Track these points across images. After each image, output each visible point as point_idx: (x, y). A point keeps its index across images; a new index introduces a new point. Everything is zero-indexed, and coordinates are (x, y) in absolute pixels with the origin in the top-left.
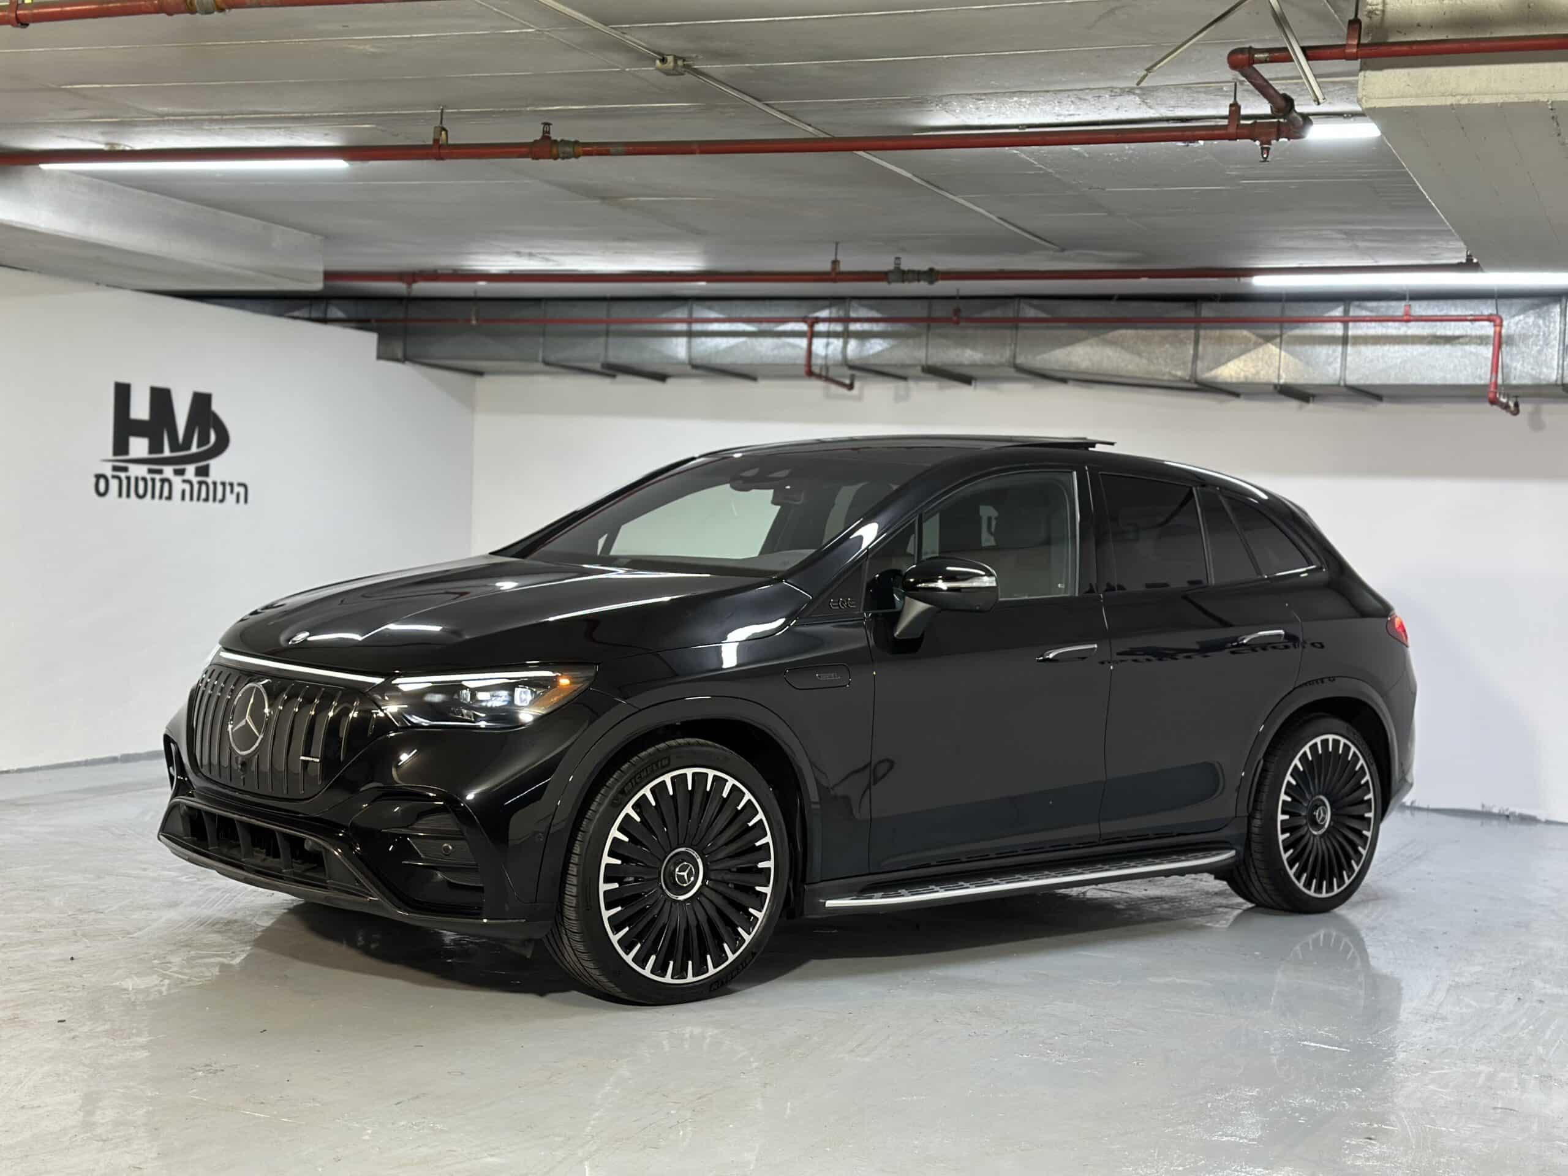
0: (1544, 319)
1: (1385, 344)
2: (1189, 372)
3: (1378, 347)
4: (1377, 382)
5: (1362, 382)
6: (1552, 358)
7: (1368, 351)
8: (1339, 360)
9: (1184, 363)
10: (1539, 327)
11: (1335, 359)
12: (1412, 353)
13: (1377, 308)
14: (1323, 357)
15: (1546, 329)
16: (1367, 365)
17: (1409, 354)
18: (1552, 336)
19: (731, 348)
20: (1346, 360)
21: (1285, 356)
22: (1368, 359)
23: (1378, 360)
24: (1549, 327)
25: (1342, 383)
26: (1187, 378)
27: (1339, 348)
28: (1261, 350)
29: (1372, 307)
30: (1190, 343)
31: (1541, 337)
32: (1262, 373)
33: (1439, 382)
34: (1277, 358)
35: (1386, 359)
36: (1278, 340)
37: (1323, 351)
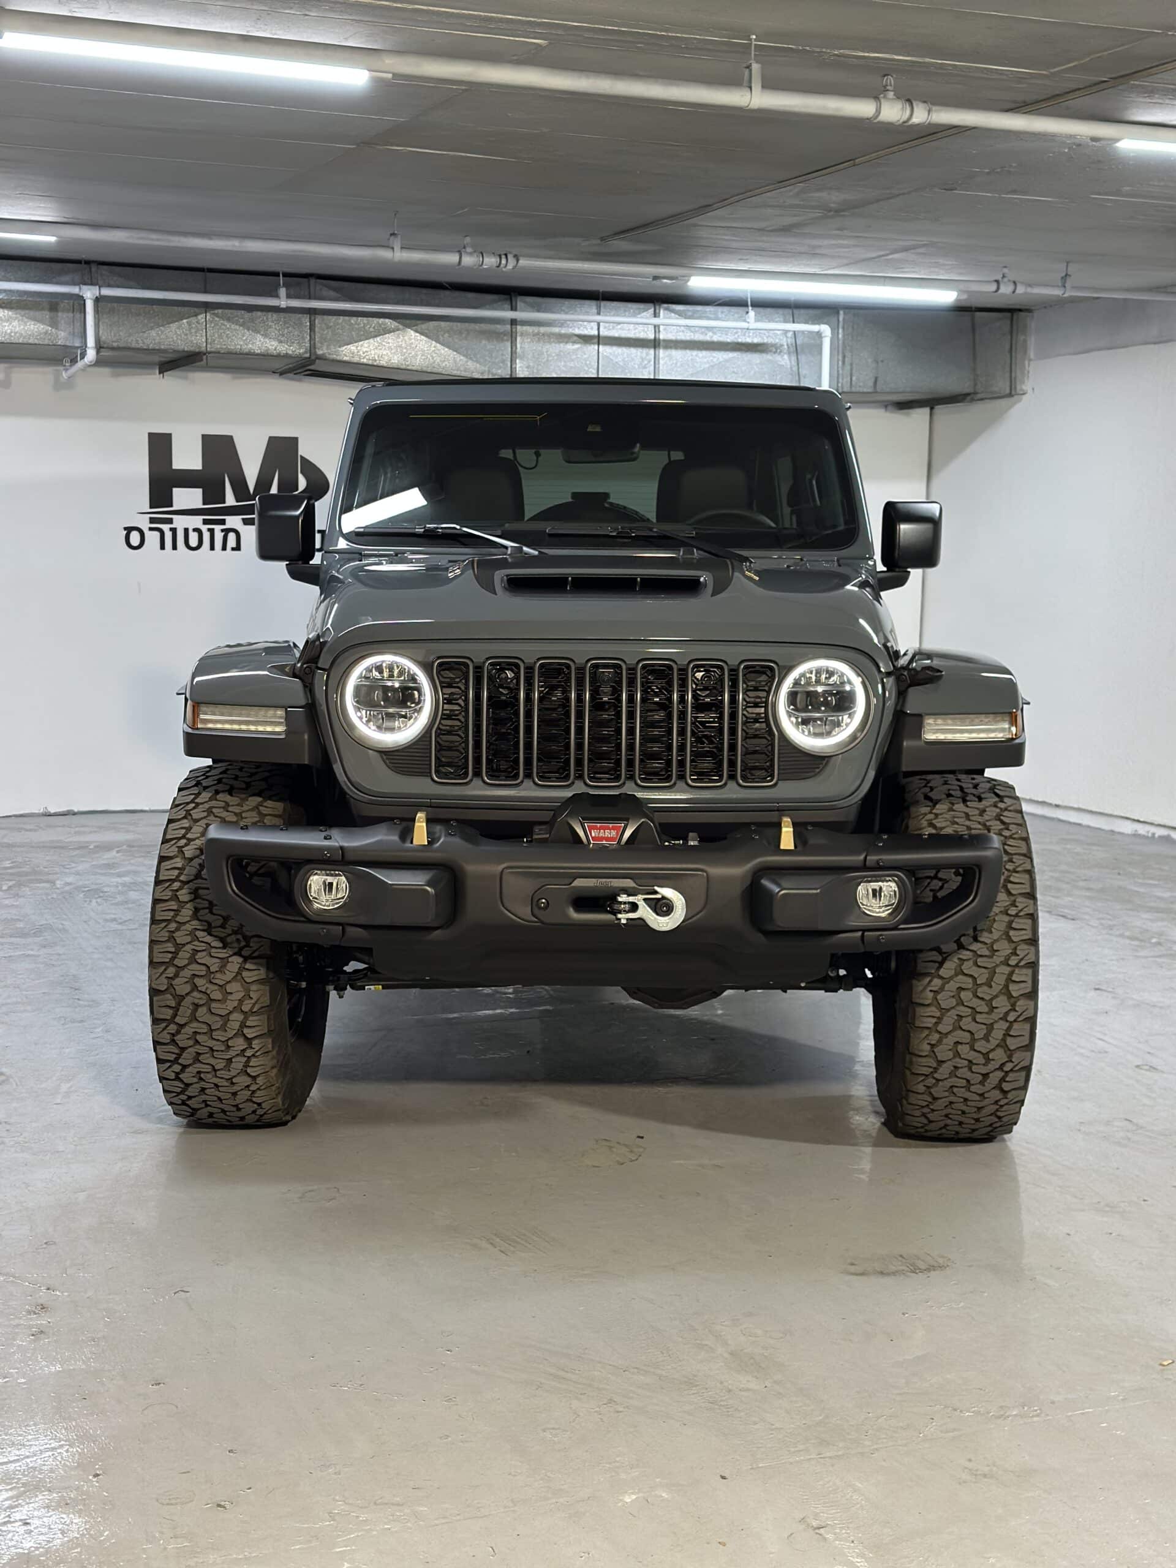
1: (693, 349)
3: (688, 351)
7: (677, 354)
8: (652, 363)
9: (503, 361)
11: (649, 361)
12: (718, 359)
13: (684, 310)
14: (638, 361)
16: (679, 369)
17: (715, 360)
20: (659, 363)
21: (605, 355)
22: (679, 364)
23: (688, 365)
27: (652, 351)
29: (680, 310)
30: (507, 340)
32: (581, 373)
35: (695, 364)
36: (596, 340)
37: (636, 353)
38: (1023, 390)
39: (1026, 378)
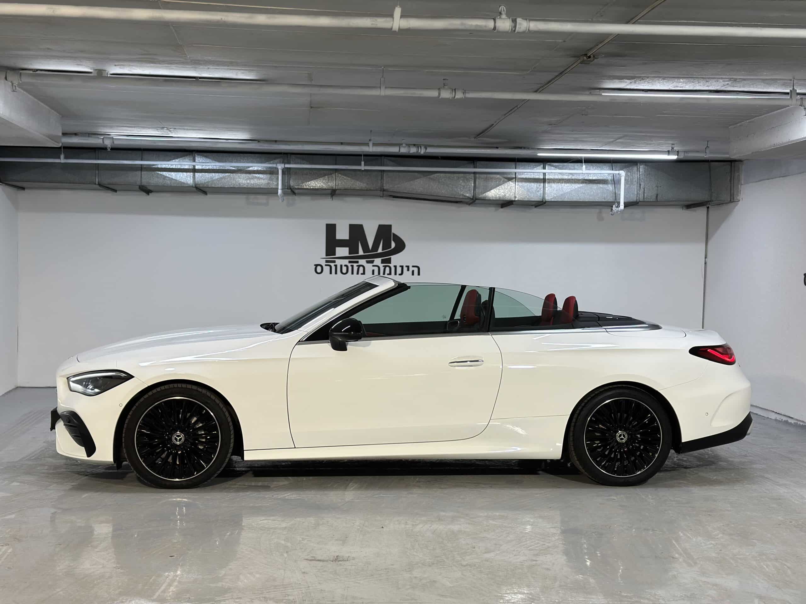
0: (630, 172)
1: (562, 183)
2: (473, 195)
3: (560, 184)
4: (560, 200)
5: (553, 200)
6: (635, 191)
7: (554, 185)
8: (542, 189)
9: (470, 190)
10: (629, 175)
11: (541, 188)
12: (575, 187)
13: (558, 165)
14: (535, 188)
15: (632, 177)
16: (555, 192)
18: (634, 180)
19: (221, 178)
20: (545, 190)
21: (518, 188)
22: (555, 190)
23: (560, 190)
24: (632, 176)
25: (544, 200)
26: (472, 197)
27: (542, 184)
28: (506, 185)
29: (556, 165)
30: (472, 181)
31: (629, 180)
32: (507, 195)
33: (587, 200)
34: (514, 188)
35: (563, 189)
36: (514, 180)
37: (534, 185)
38: (738, 199)
39: (739, 194)
